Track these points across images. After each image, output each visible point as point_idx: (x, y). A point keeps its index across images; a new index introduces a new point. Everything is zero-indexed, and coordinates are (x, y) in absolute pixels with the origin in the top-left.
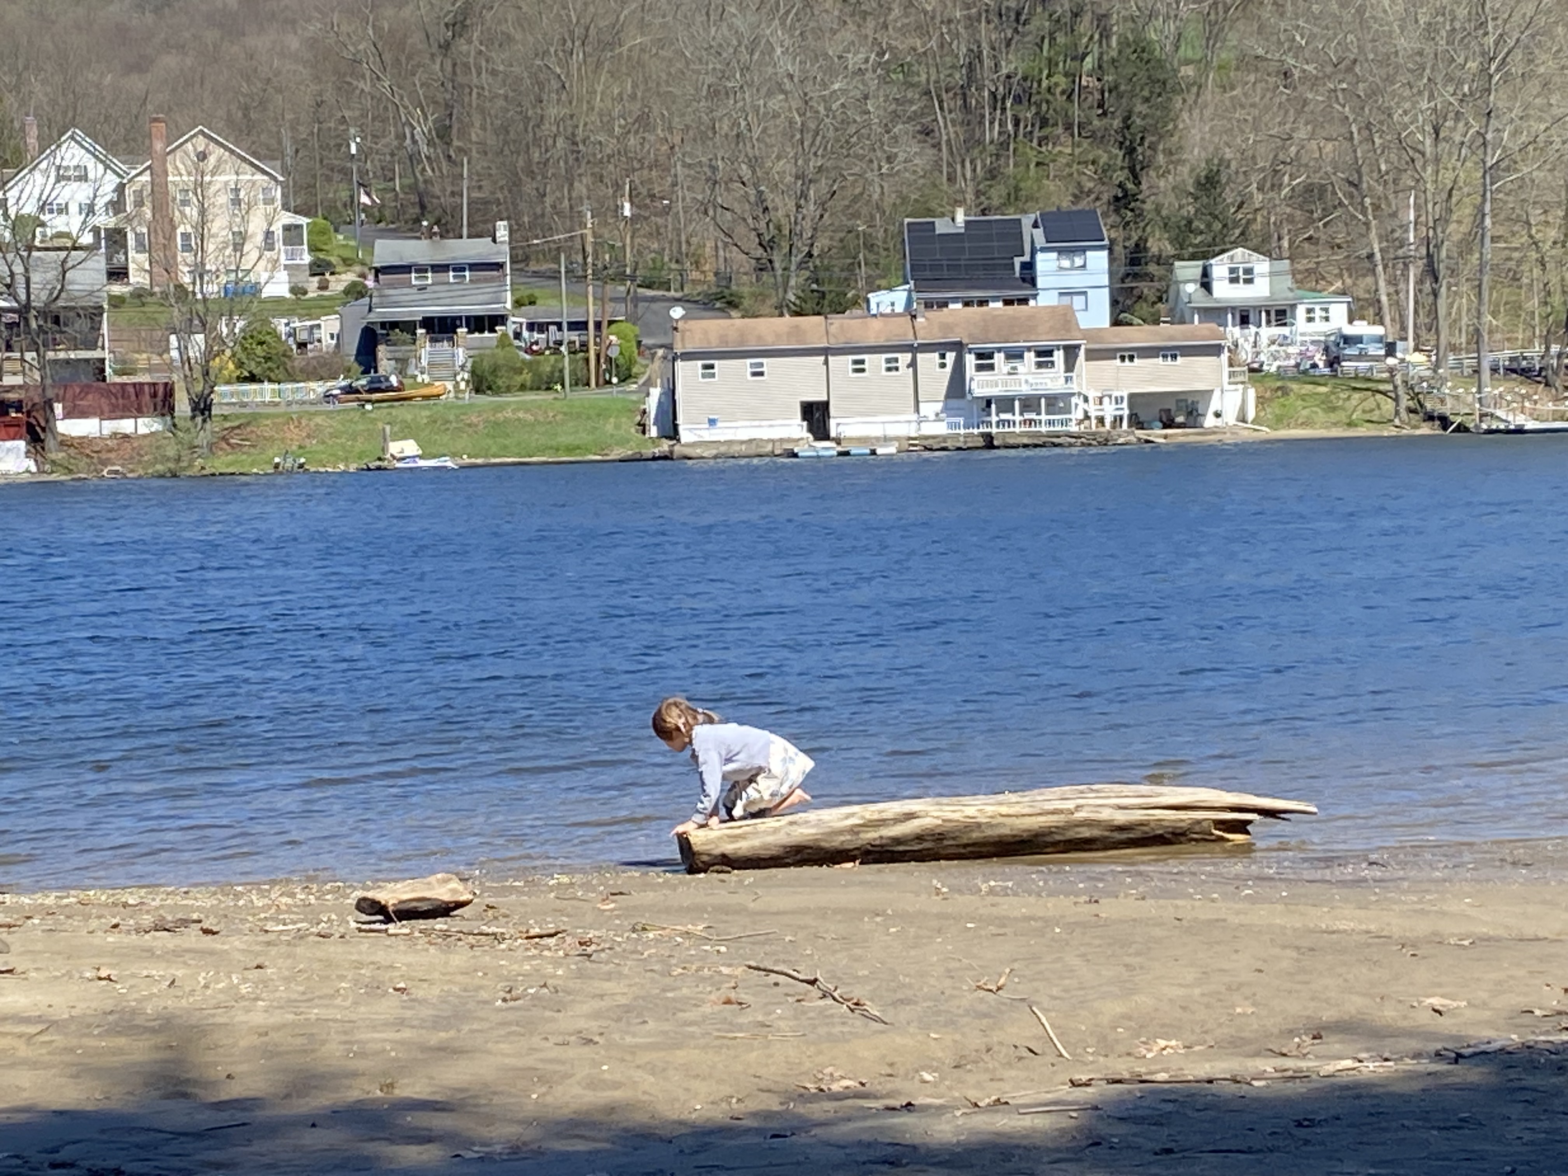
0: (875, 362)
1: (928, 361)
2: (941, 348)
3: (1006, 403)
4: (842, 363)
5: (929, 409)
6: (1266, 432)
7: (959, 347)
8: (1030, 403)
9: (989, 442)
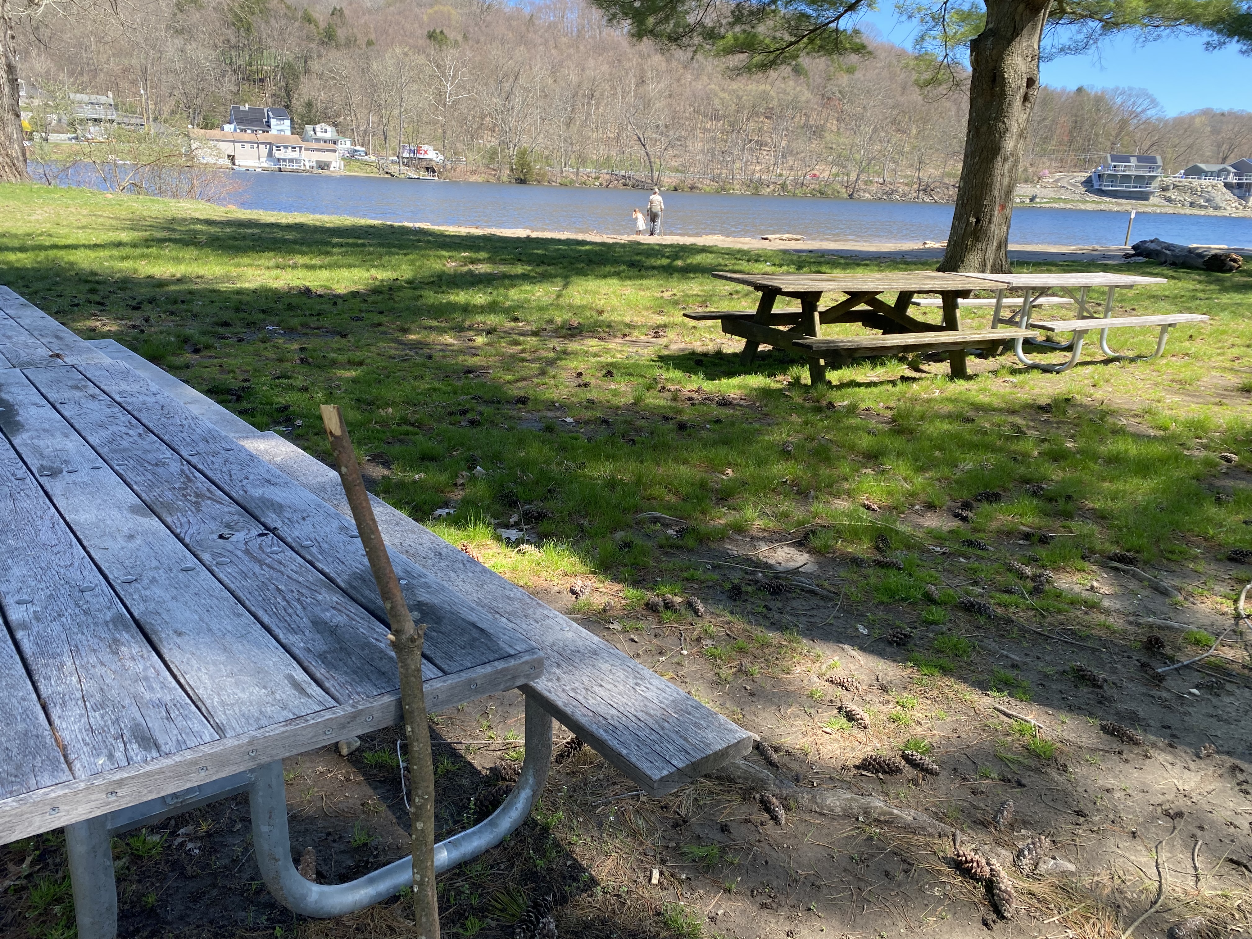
0: (247, 146)
1: (262, 147)
2: (265, 144)
3: (284, 160)
4: (238, 145)
5: (263, 159)
6: (348, 173)
7: (270, 144)
8: (291, 161)
9: (280, 170)
